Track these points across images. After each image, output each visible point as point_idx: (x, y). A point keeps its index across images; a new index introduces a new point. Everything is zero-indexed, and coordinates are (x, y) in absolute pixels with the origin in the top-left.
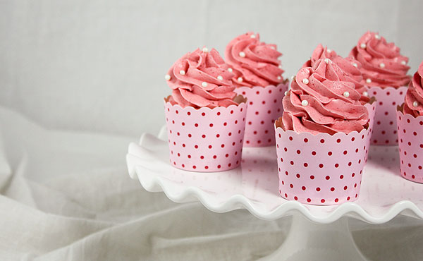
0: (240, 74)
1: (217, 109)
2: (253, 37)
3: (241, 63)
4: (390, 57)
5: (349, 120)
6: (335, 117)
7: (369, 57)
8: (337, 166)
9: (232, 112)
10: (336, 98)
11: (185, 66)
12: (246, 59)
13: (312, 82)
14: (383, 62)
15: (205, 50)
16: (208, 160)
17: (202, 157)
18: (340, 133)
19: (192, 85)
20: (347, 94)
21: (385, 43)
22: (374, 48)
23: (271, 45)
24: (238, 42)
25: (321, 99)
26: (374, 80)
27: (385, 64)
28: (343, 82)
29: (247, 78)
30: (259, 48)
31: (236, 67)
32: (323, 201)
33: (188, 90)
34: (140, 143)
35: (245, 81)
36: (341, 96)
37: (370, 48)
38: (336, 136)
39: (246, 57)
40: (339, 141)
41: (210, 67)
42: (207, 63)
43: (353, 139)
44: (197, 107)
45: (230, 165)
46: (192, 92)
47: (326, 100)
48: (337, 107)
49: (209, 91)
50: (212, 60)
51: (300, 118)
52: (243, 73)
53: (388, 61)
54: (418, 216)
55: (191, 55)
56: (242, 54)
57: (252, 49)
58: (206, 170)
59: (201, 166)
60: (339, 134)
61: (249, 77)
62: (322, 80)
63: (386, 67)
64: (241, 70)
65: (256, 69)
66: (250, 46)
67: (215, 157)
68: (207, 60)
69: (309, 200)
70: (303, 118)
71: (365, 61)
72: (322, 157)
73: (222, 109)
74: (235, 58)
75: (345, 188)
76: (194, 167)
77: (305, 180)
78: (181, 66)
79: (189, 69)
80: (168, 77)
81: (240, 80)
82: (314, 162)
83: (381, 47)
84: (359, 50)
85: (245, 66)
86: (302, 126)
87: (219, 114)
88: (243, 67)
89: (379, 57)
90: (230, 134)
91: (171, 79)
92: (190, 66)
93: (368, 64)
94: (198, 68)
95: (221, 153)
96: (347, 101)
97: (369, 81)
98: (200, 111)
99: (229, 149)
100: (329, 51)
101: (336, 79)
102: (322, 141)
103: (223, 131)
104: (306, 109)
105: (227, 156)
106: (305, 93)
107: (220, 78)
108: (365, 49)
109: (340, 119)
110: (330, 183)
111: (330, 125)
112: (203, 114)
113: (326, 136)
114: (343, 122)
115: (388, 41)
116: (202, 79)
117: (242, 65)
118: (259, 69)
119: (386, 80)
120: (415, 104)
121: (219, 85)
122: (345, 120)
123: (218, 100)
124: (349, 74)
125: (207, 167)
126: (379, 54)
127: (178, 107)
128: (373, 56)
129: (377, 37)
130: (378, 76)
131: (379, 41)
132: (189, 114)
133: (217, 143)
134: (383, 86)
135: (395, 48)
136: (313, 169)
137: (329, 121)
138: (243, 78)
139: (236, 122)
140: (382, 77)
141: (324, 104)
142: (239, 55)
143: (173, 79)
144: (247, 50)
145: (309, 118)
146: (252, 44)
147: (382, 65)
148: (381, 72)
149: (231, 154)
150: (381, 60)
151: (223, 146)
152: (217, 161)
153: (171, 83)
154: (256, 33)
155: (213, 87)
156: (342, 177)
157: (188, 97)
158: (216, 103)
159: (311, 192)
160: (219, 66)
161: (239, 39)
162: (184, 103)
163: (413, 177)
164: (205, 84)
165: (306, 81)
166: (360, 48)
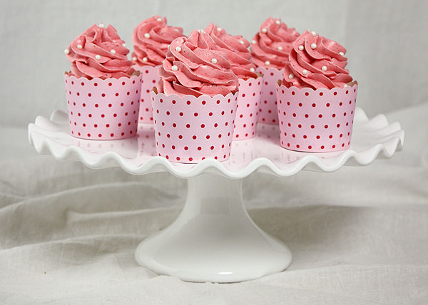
0: (145, 55)
1: (109, 80)
2: (159, 20)
3: (146, 44)
4: (289, 41)
5: (216, 85)
6: (202, 82)
7: (269, 41)
8: (203, 126)
9: (124, 83)
10: (205, 64)
11: (83, 40)
12: (150, 40)
13: (184, 50)
14: (281, 46)
15: (101, 26)
16: (102, 129)
17: (96, 126)
18: (205, 95)
19: (87, 58)
20: (215, 61)
21: (285, 28)
22: (274, 33)
23: (176, 28)
24: (145, 24)
25: (189, 65)
26: (272, 63)
27: (283, 47)
28: (214, 51)
29: (150, 58)
30: (164, 30)
31: (142, 47)
32: (191, 159)
33: (84, 63)
34: (51, 119)
35: (149, 61)
36: (210, 63)
37: (270, 33)
38: (201, 98)
39: (151, 38)
40: (204, 103)
41: (105, 41)
42: (103, 38)
43: (218, 102)
44: (90, 78)
45: (123, 134)
46: (88, 65)
47: (195, 66)
48: (205, 72)
49: (102, 64)
50: (106, 35)
51: (171, 82)
52: (147, 53)
53: (286, 44)
54: (274, 173)
55: (88, 31)
56: (147, 35)
57: (157, 31)
58: (100, 138)
59: (95, 134)
60: (204, 97)
61: (153, 57)
62: (193, 49)
63: (283, 50)
64: (145, 50)
65: (158, 49)
66: (155, 28)
67: (108, 126)
68: (102, 35)
69: (178, 159)
70: (174, 82)
71: (265, 44)
72: (188, 118)
73: (113, 80)
74: (140, 38)
75: (212, 148)
76: (89, 135)
77: (174, 140)
78: (79, 41)
79: (86, 44)
80: (67, 51)
81: (145, 59)
82: (182, 122)
83: (281, 31)
84: (260, 35)
85: (150, 46)
86: (172, 89)
87: (110, 84)
88: (147, 48)
89: (278, 41)
90: (122, 105)
91: (69, 54)
92: (87, 41)
93: (268, 47)
94: (93, 42)
95: (114, 122)
96: (214, 67)
97: (268, 63)
98: (93, 82)
99: (121, 118)
100: (219, 29)
101: (206, 47)
102: (189, 103)
103: (116, 102)
104: (175, 73)
105: (120, 125)
106: (177, 59)
107: (113, 52)
108: (267, 34)
109: (208, 83)
110: (197, 143)
111: (197, 89)
112: (96, 85)
113: (191, 98)
114: (211, 86)
115: (289, 27)
116: (96, 53)
117: (147, 46)
118: (162, 49)
119: (283, 62)
120: (291, 76)
121: (112, 59)
122: (212, 85)
123: (112, 72)
124: (236, 51)
125: (100, 135)
126: (278, 37)
127: (73, 78)
128: (273, 40)
129: (278, 22)
130: (276, 58)
131: (280, 26)
132: (83, 84)
133: (109, 113)
134: (279, 68)
135: (294, 33)
136: (181, 129)
137: (198, 84)
138: (148, 59)
139: (128, 93)
140: (280, 59)
141: (193, 70)
142: (144, 37)
143: (71, 53)
144: (152, 31)
145: (178, 82)
146: (158, 26)
147: (280, 48)
148: (279, 54)
149: (124, 123)
150: (280, 43)
151: (115, 115)
152: (110, 130)
153: (69, 57)
154: (163, 17)
155: (105, 60)
156: (208, 137)
157: (83, 69)
158: (110, 75)
159: (180, 151)
160: (114, 41)
161: (146, 22)
162: (80, 74)
163: (289, 145)
164: (98, 57)
165: (179, 49)
166: (262, 32)
